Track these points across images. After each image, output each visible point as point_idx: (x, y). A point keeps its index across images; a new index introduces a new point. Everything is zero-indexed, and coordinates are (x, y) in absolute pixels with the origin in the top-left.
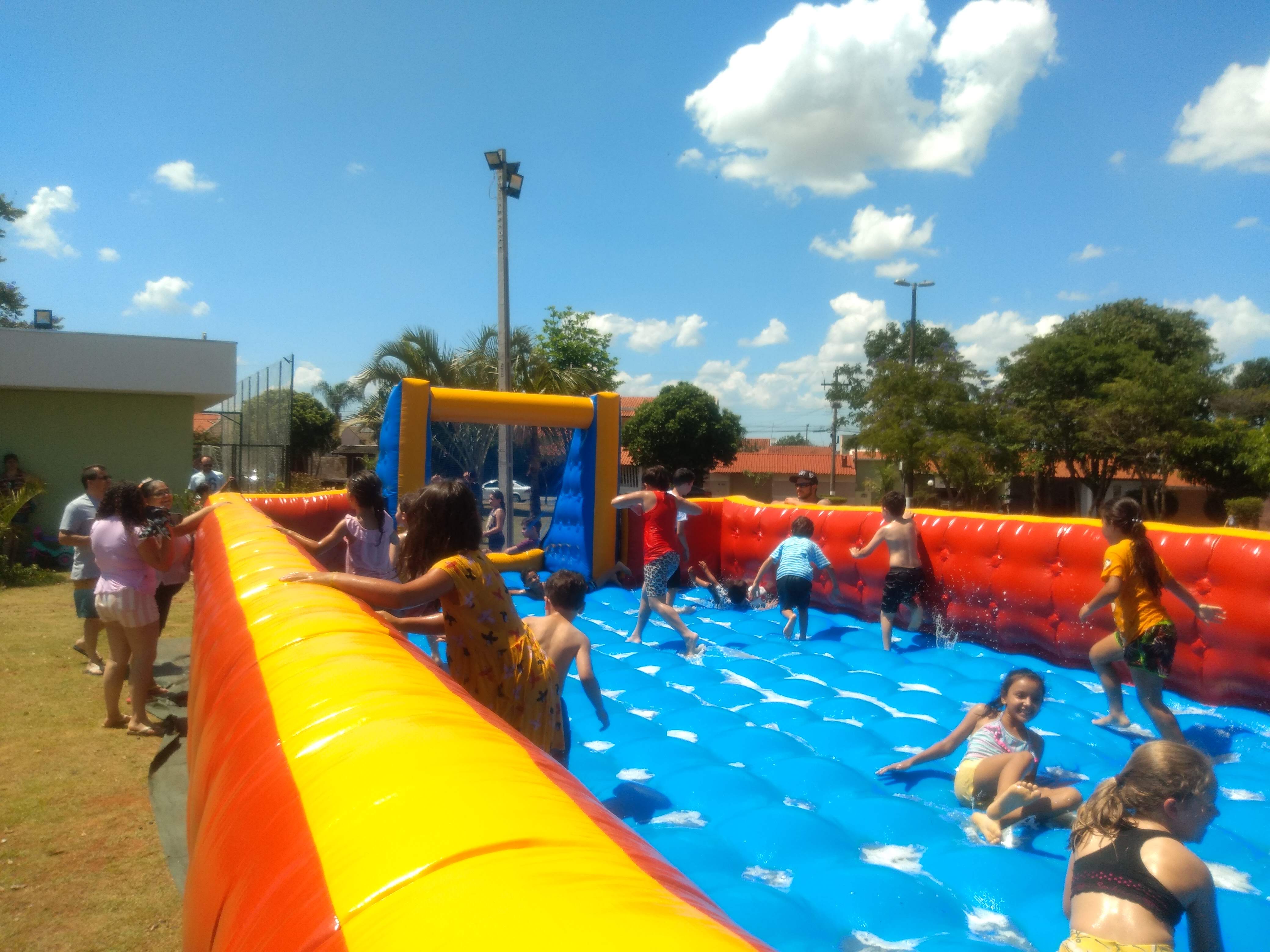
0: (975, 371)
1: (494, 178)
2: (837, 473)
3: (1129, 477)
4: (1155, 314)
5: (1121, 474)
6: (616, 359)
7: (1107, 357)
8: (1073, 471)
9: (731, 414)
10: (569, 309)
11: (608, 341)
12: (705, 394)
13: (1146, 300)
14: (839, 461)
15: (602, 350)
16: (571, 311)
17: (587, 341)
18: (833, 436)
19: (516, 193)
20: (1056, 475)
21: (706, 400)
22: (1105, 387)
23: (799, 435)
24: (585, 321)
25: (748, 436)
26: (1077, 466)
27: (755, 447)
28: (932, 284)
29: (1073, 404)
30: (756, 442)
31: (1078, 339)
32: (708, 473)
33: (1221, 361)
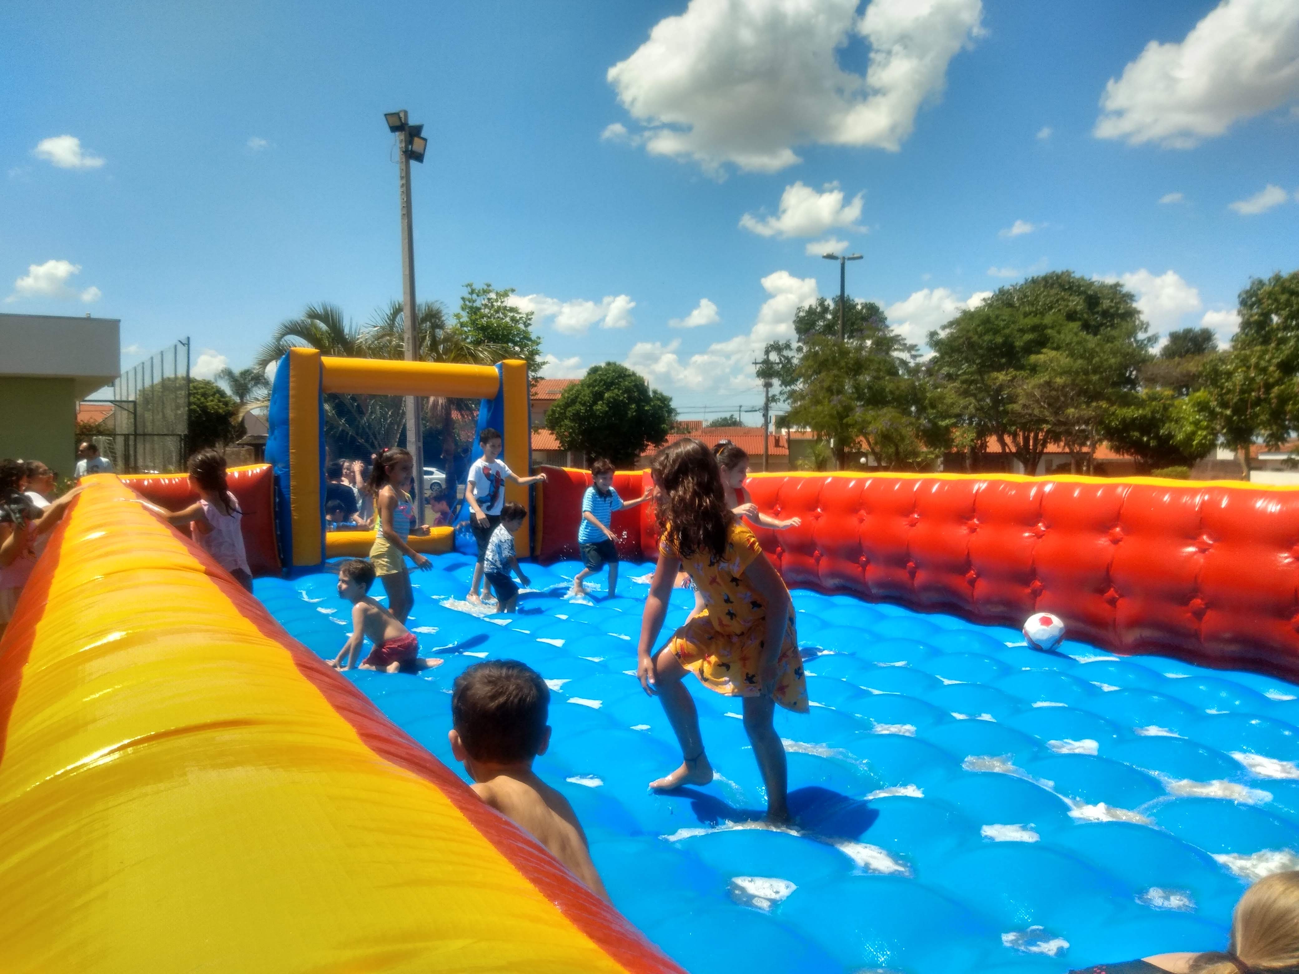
0: (905, 344)
1: (396, 140)
2: (770, 453)
3: (1060, 450)
4: (1083, 286)
5: (1051, 448)
6: (539, 338)
7: (1034, 329)
8: (1003, 444)
9: (661, 394)
10: (489, 286)
11: (530, 319)
12: (634, 374)
13: (1074, 272)
14: (772, 442)
15: (524, 329)
16: (490, 288)
17: (508, 319)
18: (765, 416)
19: (419, 157)
20: (988, 450)
21: (635, 381)
22: (1033, 358)
23: (732, 416)
24: (506, 299)
25: (680, 418)
26: (1008, 439)
27: (687, 429)
28: (861, 257)
29: (1001, 377)
30: (687, 424)
31: (1007, 311)
32: (638, 456)
33: (1146, 330)
